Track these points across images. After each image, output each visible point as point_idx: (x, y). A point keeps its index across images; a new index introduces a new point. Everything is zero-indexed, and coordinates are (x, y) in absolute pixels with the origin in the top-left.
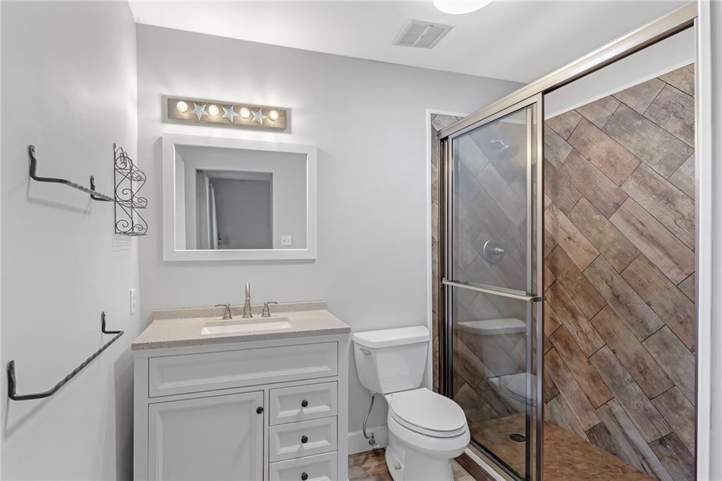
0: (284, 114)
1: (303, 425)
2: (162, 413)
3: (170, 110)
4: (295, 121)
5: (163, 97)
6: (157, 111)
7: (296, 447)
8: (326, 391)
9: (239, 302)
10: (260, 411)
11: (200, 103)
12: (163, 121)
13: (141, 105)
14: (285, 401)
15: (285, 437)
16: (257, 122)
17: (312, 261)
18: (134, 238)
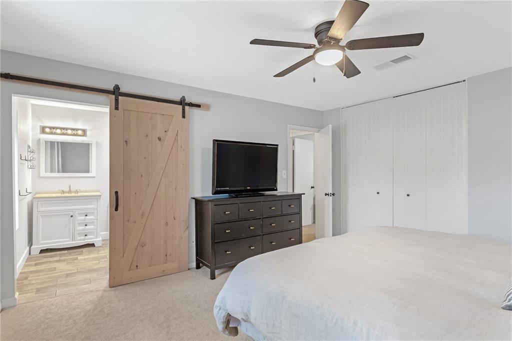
0: (84, 131)
1: (86, 221)
2: (42, 216)
3: (43, 130)
4: (88, 133)
5: (41, 126)
6: (38, 130)
7: (83, 227)
8: (93, 212)
9: (67, 189)
10: (72, 216)
11: (54, 128)
12: (41, 133)
13: (33, 129)
14: (80, 214)
15: (80, 224)
16: (74, 133)
17: (94, 177)
18: (31, 169)
